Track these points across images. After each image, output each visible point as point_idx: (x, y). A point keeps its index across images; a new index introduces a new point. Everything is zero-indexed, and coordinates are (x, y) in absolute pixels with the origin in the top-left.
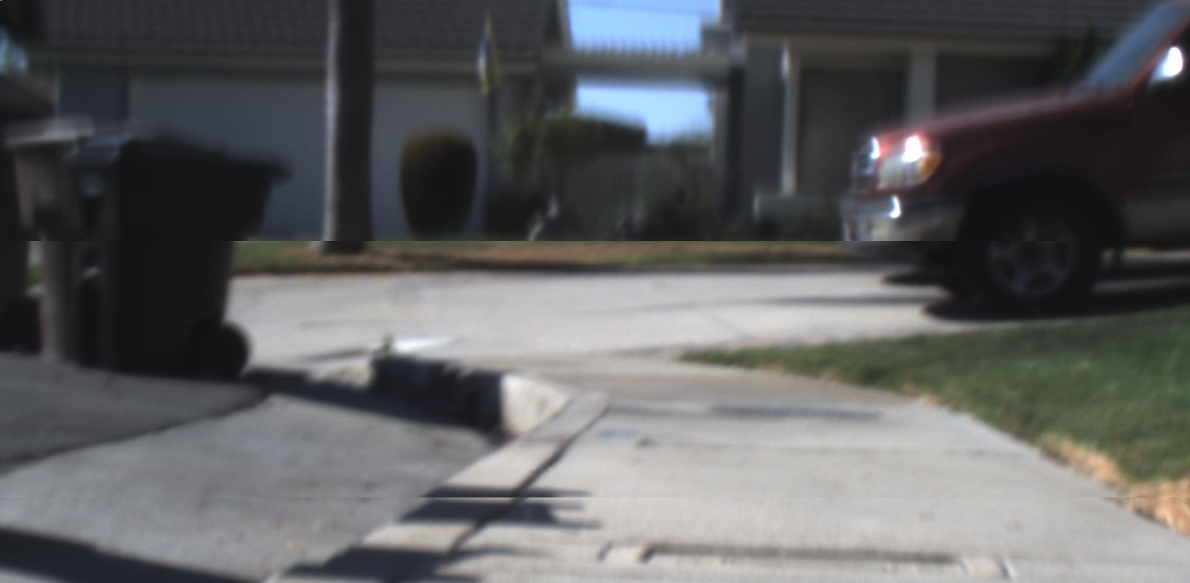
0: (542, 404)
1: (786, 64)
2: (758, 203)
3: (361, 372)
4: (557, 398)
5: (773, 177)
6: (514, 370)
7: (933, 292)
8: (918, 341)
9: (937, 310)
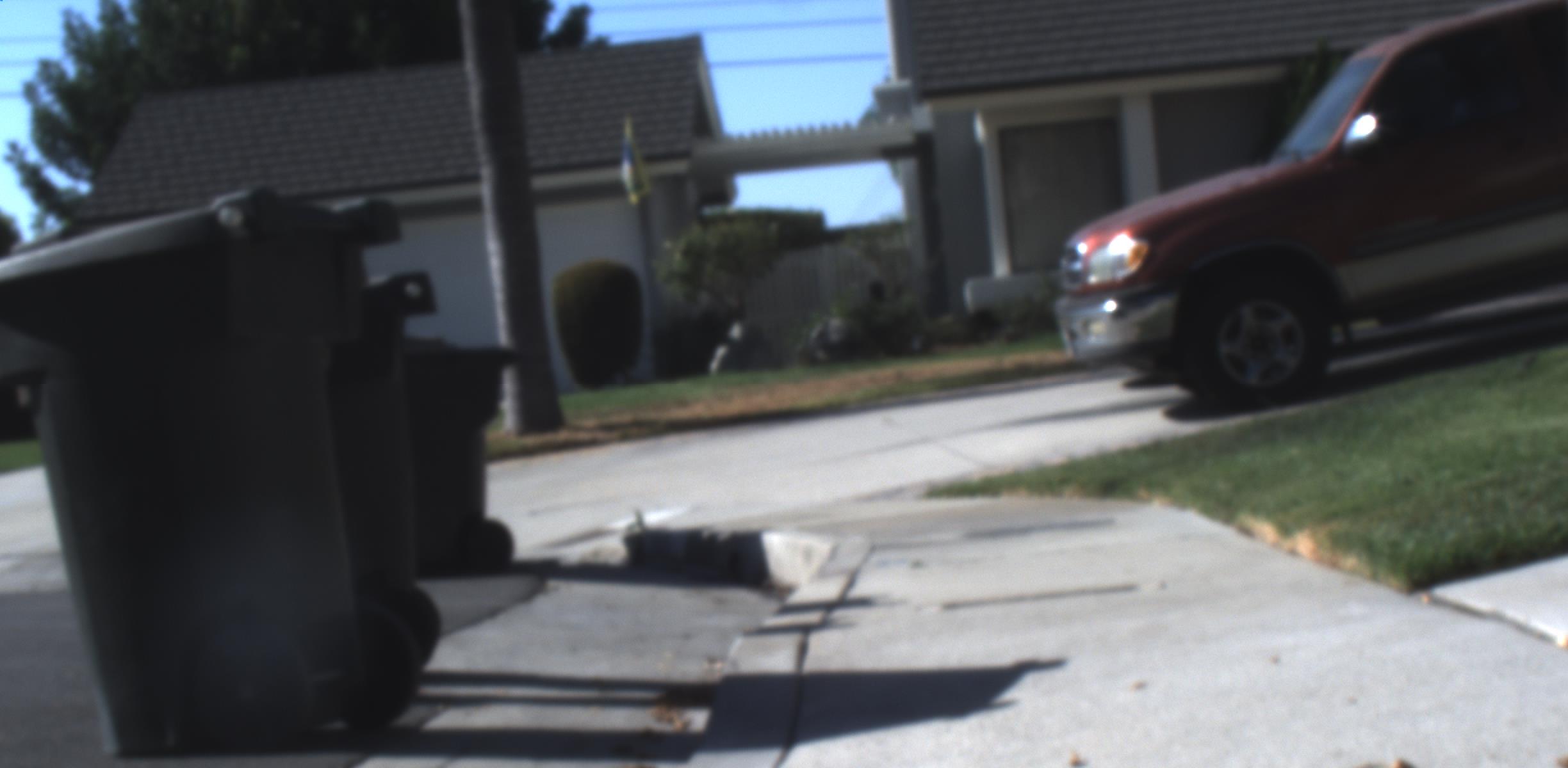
0: (808, 554)
1: (980, 129)
2: (970, 294)
3: (614, 549)
4: (822, 546)
5: (984, 267)
6: (770, 529)
7: (1173, 392)
8: (1155, 449)
9: (1177, 412)
